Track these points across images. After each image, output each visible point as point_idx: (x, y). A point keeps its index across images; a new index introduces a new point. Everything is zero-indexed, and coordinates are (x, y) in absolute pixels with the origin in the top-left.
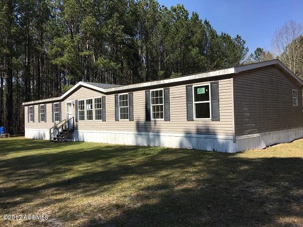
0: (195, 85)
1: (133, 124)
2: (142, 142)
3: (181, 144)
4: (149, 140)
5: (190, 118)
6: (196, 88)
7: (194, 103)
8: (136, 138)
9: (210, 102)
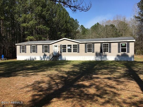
0: (121, 43)
1: (94, 54)
2: (99, 59)
3: (115, 59)
4: (101, 58)
5: (119, 52)
6: (122, 44)
7: (121, 48)
8: (96, 58)
9: (126, 48)
